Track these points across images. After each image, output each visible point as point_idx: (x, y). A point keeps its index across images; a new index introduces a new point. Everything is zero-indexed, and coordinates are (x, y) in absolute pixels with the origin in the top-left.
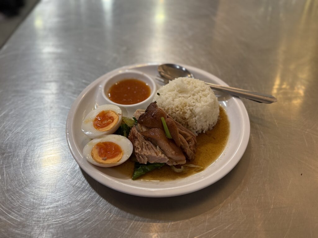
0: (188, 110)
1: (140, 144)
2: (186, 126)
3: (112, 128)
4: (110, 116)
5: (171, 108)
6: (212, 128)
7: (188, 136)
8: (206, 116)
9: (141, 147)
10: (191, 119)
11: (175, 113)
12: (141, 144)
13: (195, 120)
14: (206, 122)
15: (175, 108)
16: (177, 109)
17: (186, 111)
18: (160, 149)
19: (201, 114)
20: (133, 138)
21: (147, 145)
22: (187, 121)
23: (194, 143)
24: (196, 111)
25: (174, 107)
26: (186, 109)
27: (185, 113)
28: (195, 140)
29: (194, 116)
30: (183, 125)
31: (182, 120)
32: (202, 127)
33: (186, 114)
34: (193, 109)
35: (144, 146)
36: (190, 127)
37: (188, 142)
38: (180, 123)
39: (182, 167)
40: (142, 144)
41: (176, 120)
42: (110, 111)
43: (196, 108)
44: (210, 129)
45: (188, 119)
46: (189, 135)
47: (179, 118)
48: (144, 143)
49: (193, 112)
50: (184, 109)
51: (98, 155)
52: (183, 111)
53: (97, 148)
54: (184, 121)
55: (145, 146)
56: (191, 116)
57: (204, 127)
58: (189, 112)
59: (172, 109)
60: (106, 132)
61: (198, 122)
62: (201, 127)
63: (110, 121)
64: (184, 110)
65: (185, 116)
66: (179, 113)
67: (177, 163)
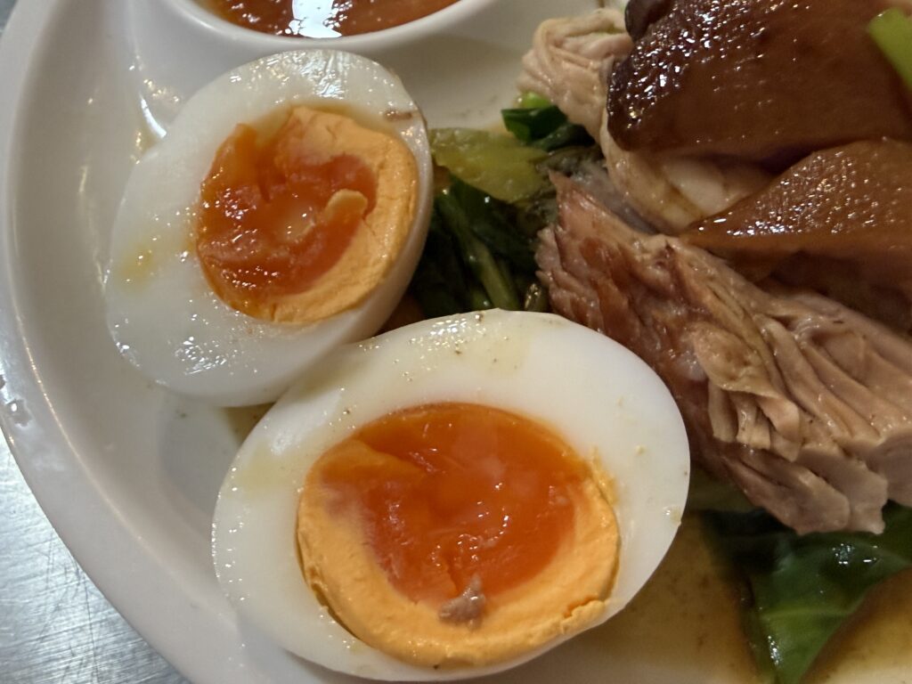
1: (750, 357)
3: (391, 264)
4: (326, 158)
12: (757, 343)
20: (631, 303)
21: (819, 339)
42: (303, 114)
48: (775, 328)
51: (383, 577)
53: (336, 508)
55: (806, 355)
60: (353, 319)
63: (346, 206)
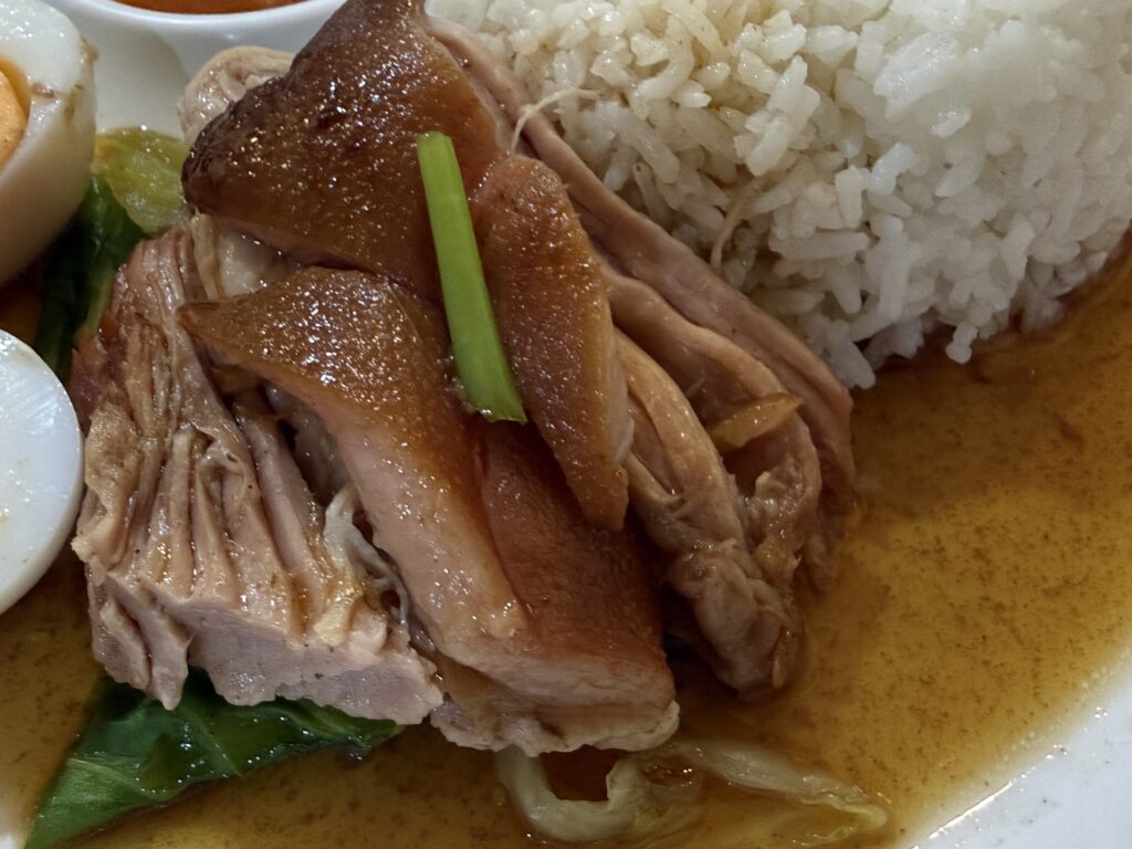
0: (780, 67)
2: (741, 268)
5: (578, 31)
6: (1050, 310)
7: (751, 398)
8: (1018, 153)
9: (131, 486)
10: (816, 191)
11: (625, 102)
13: (865, 193)
14: (996, 228)
15: (626, 36)
16: (650, 50)
17: (756, 74)
18: (357, 536)
19: (951, 122)
21: (219, 472)
22: (766, 204)
23: (809, 481)
24: (885, 84)
25: (612, 20)
26: (758, 52)
27: (737, 100)
28: (838, 443)
29: (851, 149)
30: (705, 253)
31: (695, 185)
32: (944, 285)
33: (754, 123)
34: (849, 59)
35: (176, 487)
36: (797, 282)
37: (743, 461)
38: (674, 221)
39: (621, 785)
40: (164, 458)
41: (629, 191)
43: (891, 45)
44: (1030, 321)
45: (770, 182)
46: (763, 377)
47: (666, 167)
48: (184, 441)
49: (849, 92)
50: (735, 48)
52: (718, 72)
54: (721, 198)
55: (191, 484)
56: (814, 155)
57: (959, 296)
58: (791, 93)
59: (591, 48)
61: (892, 227)
62: (925, 293)
64: (733, 62)
65: (740, 145)
66: (675, 105)
67: (552, 729)
